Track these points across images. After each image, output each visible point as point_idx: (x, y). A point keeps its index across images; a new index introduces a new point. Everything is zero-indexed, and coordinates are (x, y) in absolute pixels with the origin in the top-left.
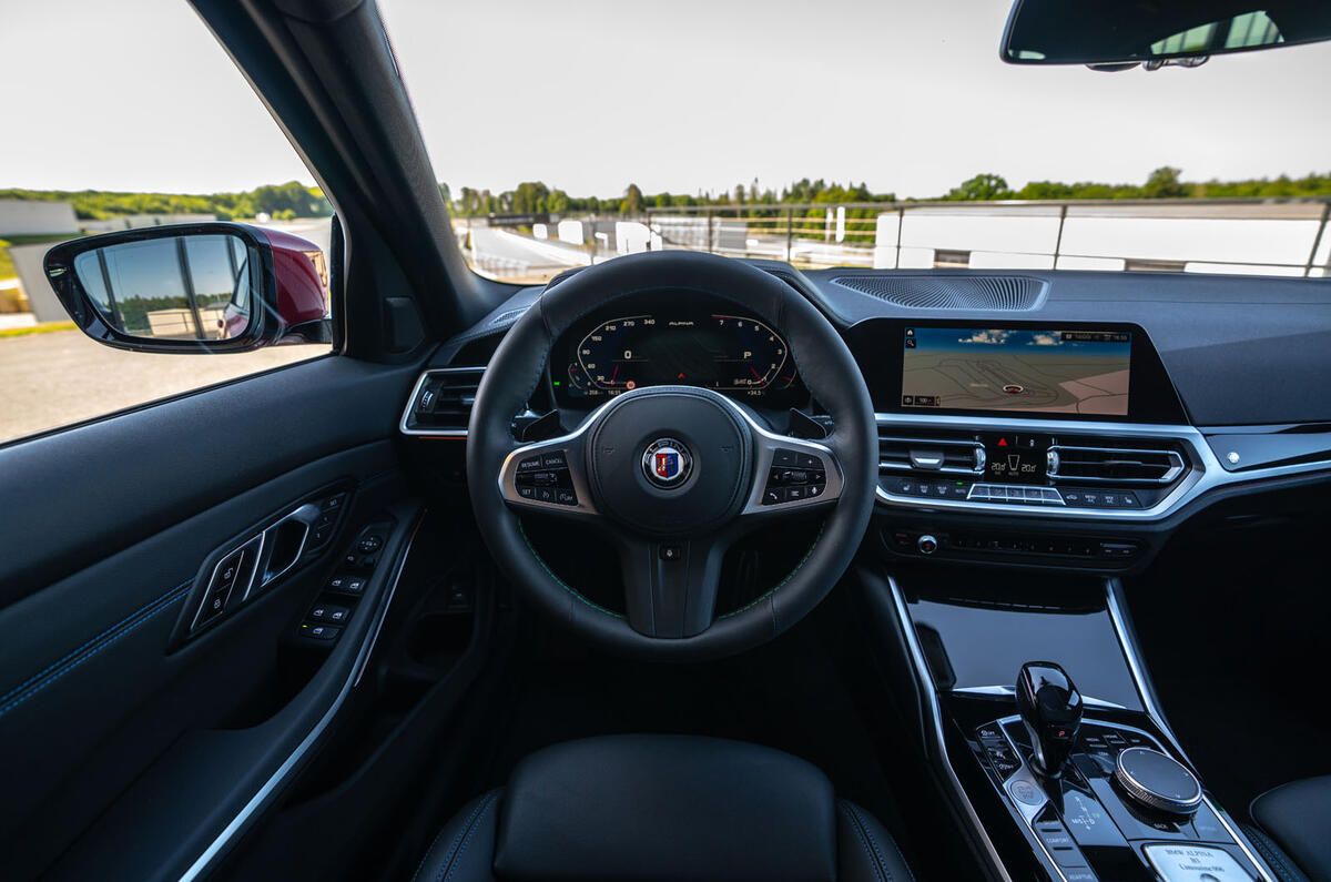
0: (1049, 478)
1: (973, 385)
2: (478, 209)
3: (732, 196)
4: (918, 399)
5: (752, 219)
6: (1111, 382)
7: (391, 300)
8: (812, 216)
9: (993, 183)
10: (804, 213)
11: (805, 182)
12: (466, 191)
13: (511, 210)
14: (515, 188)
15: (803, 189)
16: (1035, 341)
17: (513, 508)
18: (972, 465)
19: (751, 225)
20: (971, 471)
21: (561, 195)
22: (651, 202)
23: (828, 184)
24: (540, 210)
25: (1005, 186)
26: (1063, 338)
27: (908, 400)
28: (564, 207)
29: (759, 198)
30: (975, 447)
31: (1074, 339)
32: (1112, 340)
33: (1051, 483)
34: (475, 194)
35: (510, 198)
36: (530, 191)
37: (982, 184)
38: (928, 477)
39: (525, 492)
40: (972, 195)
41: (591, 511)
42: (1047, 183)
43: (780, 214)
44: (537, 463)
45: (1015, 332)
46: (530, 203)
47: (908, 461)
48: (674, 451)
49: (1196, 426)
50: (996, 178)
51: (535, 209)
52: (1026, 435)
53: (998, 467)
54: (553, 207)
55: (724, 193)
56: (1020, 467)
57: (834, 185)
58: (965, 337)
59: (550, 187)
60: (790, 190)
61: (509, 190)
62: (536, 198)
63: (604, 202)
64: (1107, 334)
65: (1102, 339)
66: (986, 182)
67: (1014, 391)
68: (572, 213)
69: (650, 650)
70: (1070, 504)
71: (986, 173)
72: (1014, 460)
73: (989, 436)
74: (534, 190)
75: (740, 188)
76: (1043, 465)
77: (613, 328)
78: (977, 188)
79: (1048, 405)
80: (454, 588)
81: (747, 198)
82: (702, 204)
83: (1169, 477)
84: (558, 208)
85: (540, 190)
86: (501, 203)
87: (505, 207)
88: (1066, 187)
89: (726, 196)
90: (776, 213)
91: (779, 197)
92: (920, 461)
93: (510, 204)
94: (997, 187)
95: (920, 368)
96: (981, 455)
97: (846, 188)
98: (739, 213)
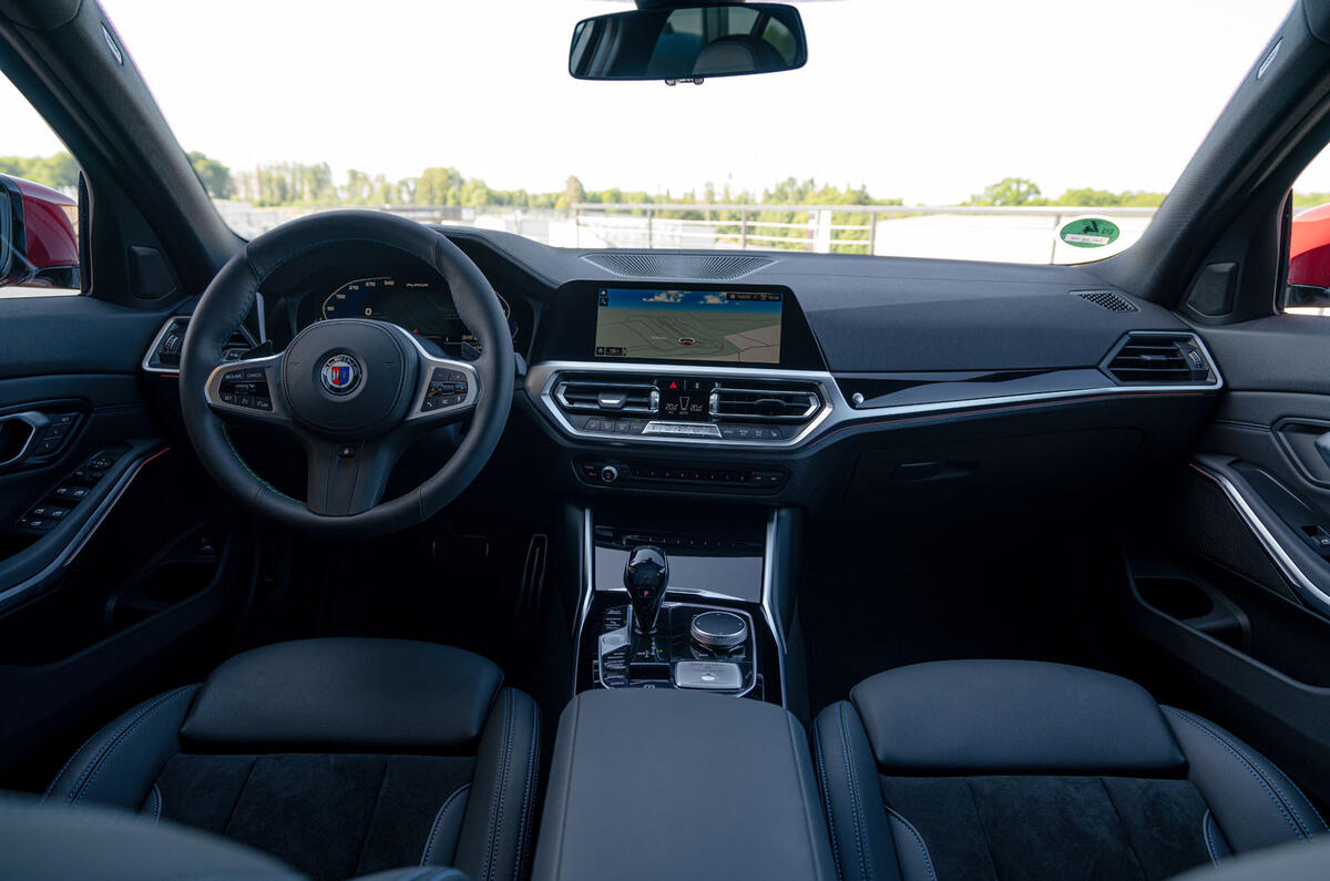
0: (711, 416)
1: (654, 337)
2: (369, 198)
3: (700, 196)
4: (608, 349)
5: (724, 223)
6: (767, 335)
7: (137, 249)
8: (798, 222)
9: (1024, 188)
10: (791, 217)
11: (792, 181)
12: (354, 175)
13: (412, 201)
14: (419, 174)
15: (788, 189)
16: (705, 300)
17: (215, 411)
18: (648, 405)
19: (722, 231)
20: (646, 410)
21: (479, 185)
22: (596, 199)
23: (820, 186)
24: (451, 203)
25: (1037, 192)
26: (728, 297)
27: (600, 350)
28: (483, 200)
29: (732, 198)
30: (651, 390)
31: (737, 299)
32: (768, 299)
33: (714, 420)
34: (366, 178)
35: (412, 187)
36: (438, 179)
37: (1009, 188)
38: (612, 414)
39: (227, 398)
40: (998, 202)
41: (283, 417)
42: (1090, 190)
43: (758, 218)
44: (239, 376)
45: (689, 292)
46: (439, 194)
47: (596, 402)
48: (346, 365)
49: (831, 371)
50: (1026, 182)
51: (445, 201)
52: (692, 379)
53: (671, 407)
54: (469, 200)
55: (689, 191)
56: (690, 405)
57: (827, 185)
58: (648, 297)
59: (465, 175)
60: (772, 191)
61: (412, 176)
62: (448, 188)
63: (535, 197)
64: (763, 295)
65: (759, 298)
66: (1014, 187)
67: (687, 343)
68: (494, 208)
69: (321, 528)
70: (725, 437)
71: (1015, 176)
72: (684, 401)
73: (663, 380)
74: (444, 177)
75: (709, 184)
76: (707, 407)
77: (356, 288)
78: (1004, 195)
79: (713, 354)
80: (203, 540)
81: (717, 198)
82: (660, 202)
83: (808, 413)
84: (474, 202)
85: (452, 179)
86: (399, 191)
87: (406, 197)
88: (1112, 195)
89: (692, 195)
90: (755, 215)
91: (759, 198)
92: (604, 401)
93: (412, 194)
94: (1028, 193)
95: (609, 324)
96: (655, 396)
97: (842, 190)
98: (707, 215)
